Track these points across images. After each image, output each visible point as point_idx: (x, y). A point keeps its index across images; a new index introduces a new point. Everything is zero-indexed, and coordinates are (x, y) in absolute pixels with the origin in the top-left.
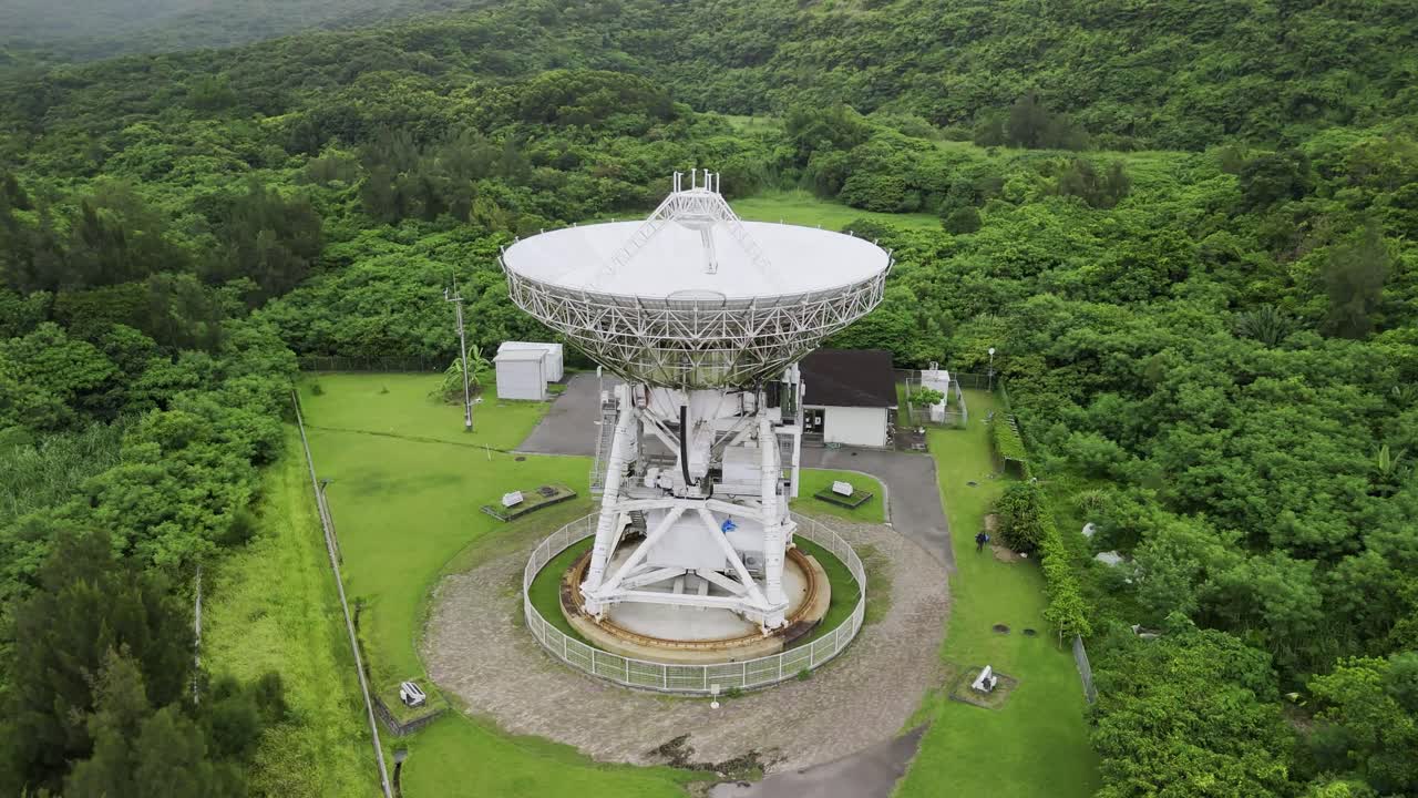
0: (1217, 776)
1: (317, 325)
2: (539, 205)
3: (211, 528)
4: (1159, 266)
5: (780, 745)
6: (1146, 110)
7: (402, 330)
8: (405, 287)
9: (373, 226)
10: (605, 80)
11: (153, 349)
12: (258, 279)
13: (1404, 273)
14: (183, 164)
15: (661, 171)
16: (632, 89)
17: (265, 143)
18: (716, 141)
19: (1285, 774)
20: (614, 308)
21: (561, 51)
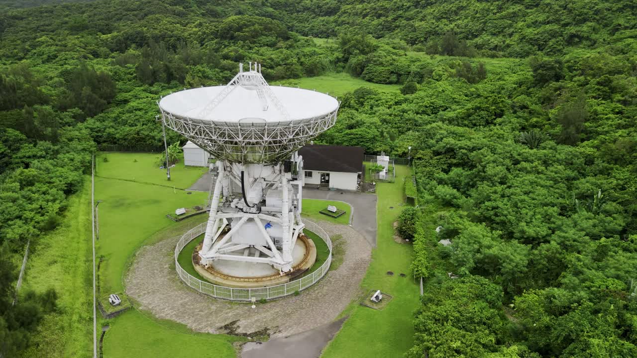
0: (462, 343)
1: (108, 130)
2: (223, 77)
3: (38, 222)
4: (491, 111)
5: (279, 324)
6: (504, 39)
7: (146, 133)
8: (150, 114)
9: (141, 86)
10: (257, 21)
11: (25, 140)
12: (82, 108)
13: (597, 115)
14: (62, 55)
15: (281, 63)
16: (270, 25)
17: (101, 47)
18: (307, 50)
19: (494, 341)
20: (202, 125)
21: (243, 7)
